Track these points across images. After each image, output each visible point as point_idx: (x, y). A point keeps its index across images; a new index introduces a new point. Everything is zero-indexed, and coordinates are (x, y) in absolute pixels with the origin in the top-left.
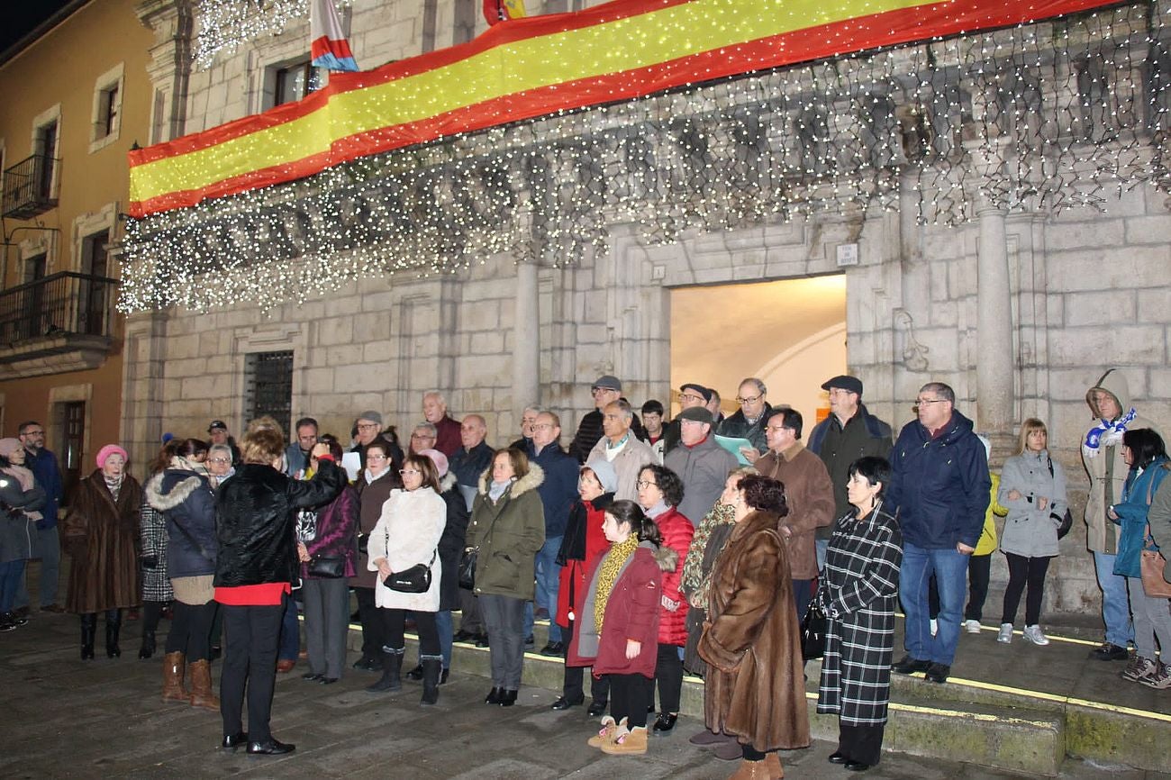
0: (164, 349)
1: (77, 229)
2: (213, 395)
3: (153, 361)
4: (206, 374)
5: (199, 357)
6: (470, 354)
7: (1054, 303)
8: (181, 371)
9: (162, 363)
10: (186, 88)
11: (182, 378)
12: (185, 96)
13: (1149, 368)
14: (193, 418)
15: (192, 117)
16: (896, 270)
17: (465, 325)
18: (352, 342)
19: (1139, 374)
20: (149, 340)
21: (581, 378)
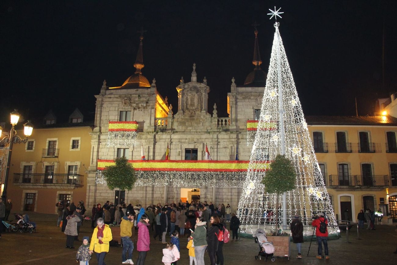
0: (96, 188)
1: (66, 164)
2: (108, 196)
3: (95, 190)
4: (106, 193)
5: (105, 190)
6: (155, 193)
7: (219, 193)
8: (101, 191)
9: (96, 190)
10: (99, 147)
11: (101, 193)
12: (99, 148)
13: (226, 199)
14: (103, 199)
15: (101, 152)
16: (205, 189)
17: (155, 190)
18: (136, 191)
19: (225, 200)
20: (94, 187)
21: (171, 197)
